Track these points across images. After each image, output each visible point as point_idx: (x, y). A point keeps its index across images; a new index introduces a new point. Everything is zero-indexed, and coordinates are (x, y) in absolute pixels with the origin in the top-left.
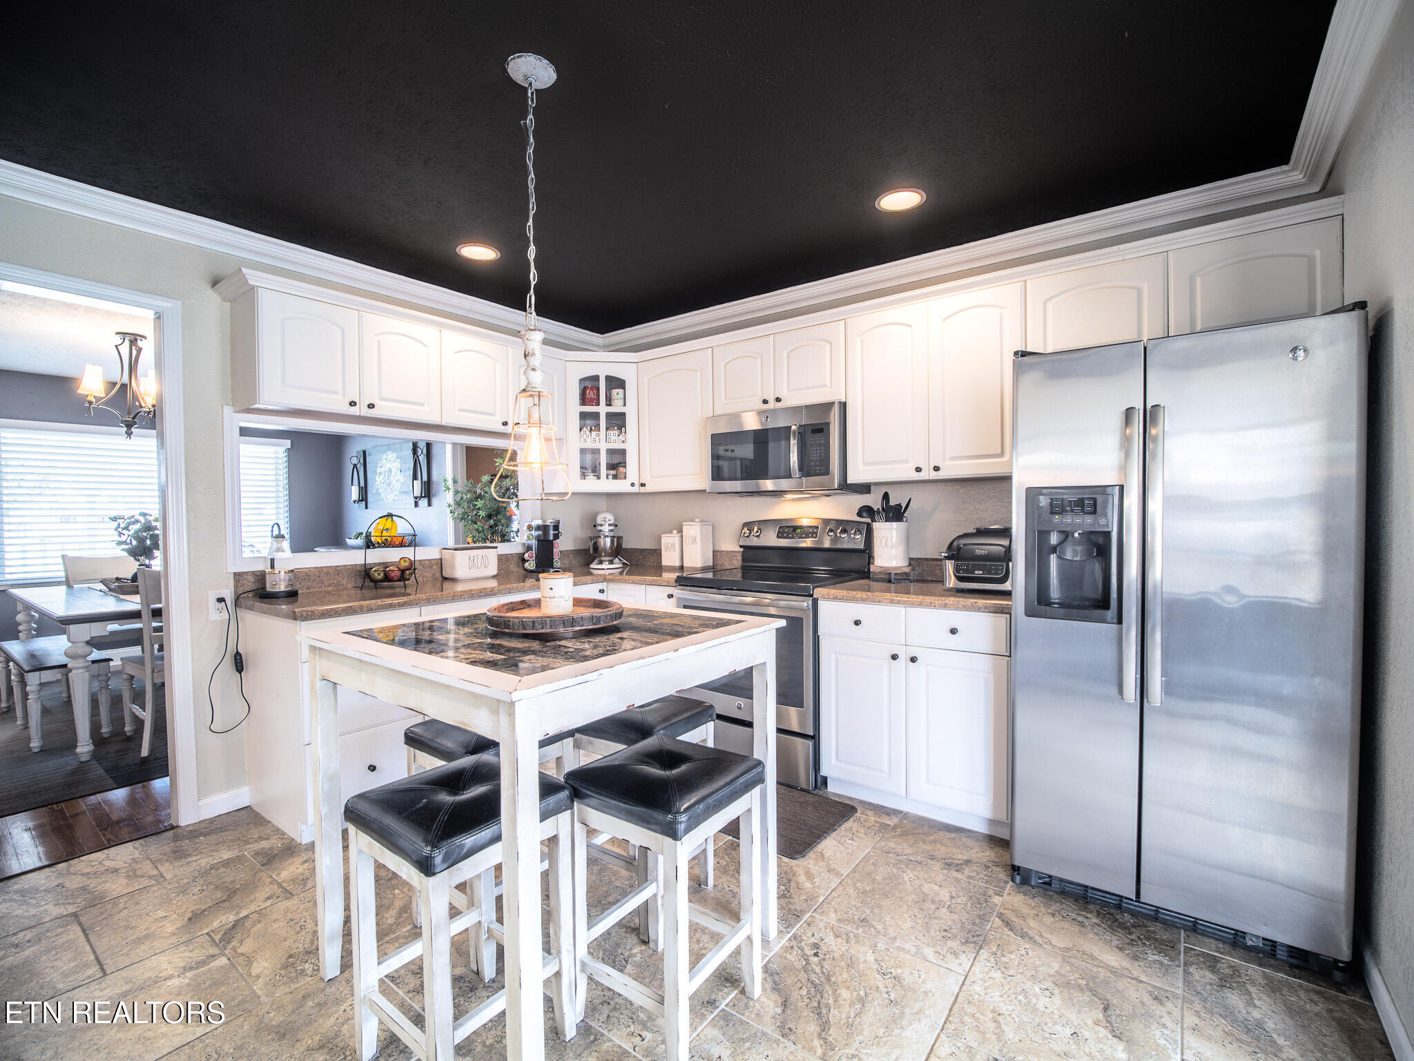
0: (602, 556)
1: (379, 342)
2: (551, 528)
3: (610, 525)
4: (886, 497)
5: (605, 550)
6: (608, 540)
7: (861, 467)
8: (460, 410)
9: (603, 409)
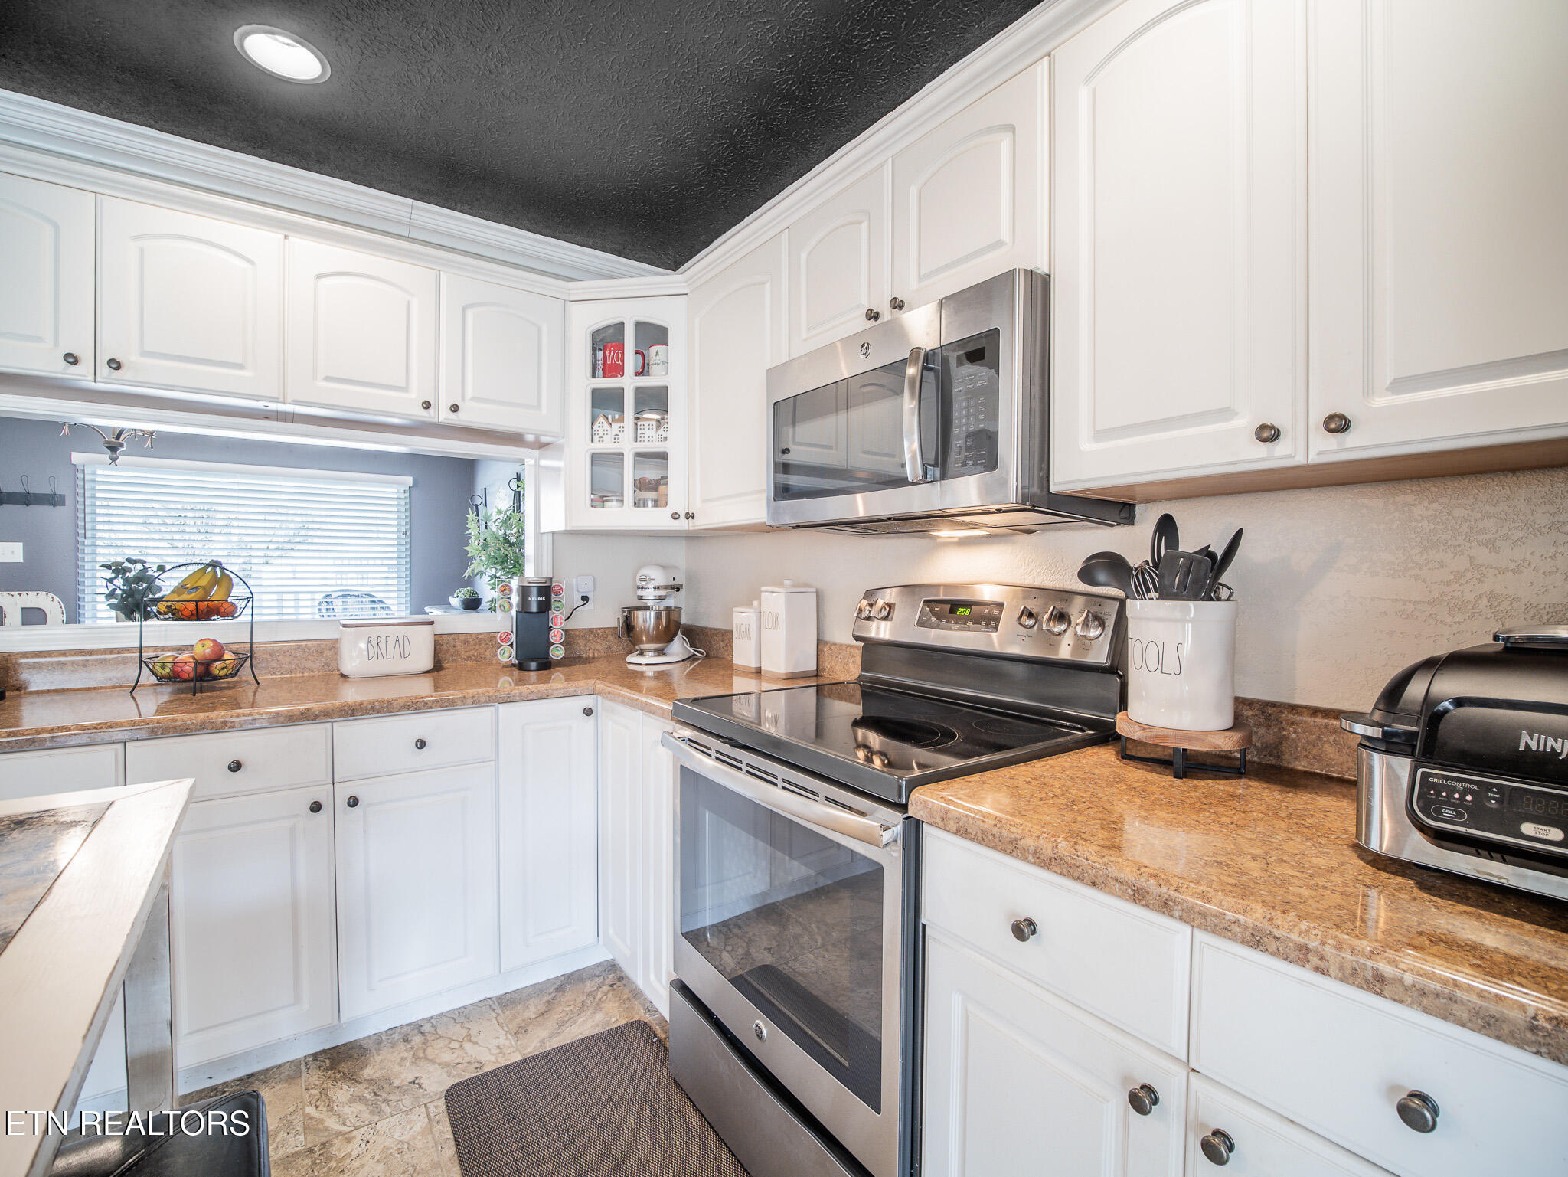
0: (642, 642)
1: (142, 250)
2: (534, 592)
3: (657, 588)
4: (1167, 527)
5: (646, 631)
6: (651, 615)
7: (1087, 445)
8: (328, 379)
9: (628, 382)
